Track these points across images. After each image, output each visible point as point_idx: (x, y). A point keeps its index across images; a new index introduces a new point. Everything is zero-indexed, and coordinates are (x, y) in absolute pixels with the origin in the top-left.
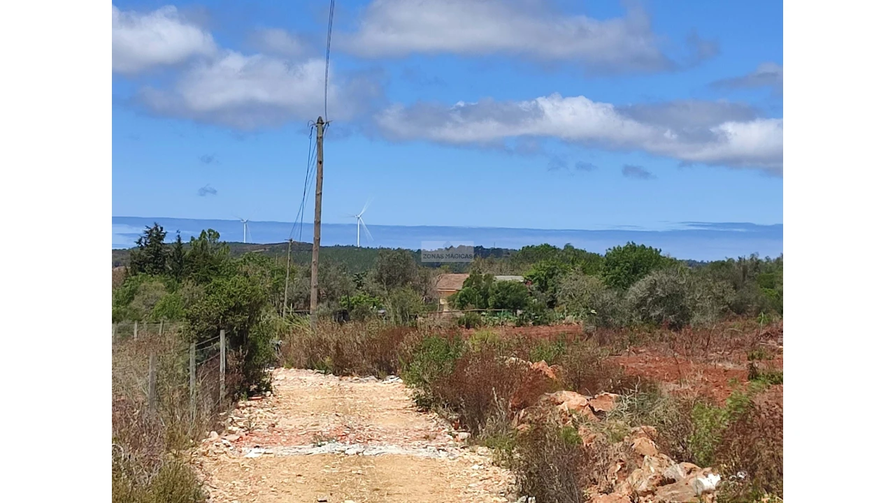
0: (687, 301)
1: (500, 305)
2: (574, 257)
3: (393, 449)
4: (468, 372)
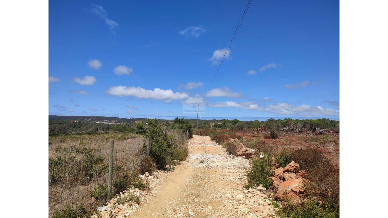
0: (243, 127)
1: (219, 127)
2: (228, 121)
3: (209, 145)
4: (218, 135)
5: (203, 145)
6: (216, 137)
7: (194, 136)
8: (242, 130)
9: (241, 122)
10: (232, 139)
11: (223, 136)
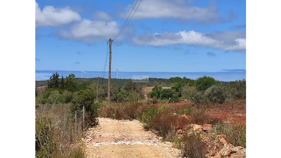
0: (224, 94)
1: (164, 97)
2: (186, 81)
3: (140, 143)
4: (162, 118)
5: (123, 142)
6: (157, 121)
7: (101, 120)
8: (221, 103)
9: (218, 82)
10: (196, 127)
11: (173, 119)
